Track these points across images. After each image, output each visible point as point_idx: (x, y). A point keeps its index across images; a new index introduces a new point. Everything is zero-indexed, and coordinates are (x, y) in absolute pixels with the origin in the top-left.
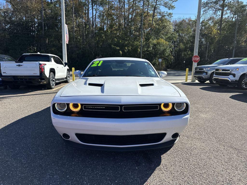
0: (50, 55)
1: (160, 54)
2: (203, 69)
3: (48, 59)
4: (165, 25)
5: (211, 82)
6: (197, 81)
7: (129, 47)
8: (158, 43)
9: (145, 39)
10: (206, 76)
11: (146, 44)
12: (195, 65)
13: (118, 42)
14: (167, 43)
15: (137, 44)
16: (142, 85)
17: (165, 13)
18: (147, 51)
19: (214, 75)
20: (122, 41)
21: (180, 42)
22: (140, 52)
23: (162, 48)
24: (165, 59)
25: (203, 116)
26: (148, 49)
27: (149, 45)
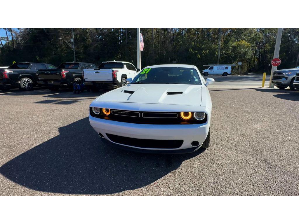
0: (123, 62)
1: (240, 57)
2: (282, 74)
3: (121, 66)
5: (292, 89)
6: (275, 87)
7: (206, 50)
8: (239, 46)
9: (224, 41)
10: (286, 81)
11: (225, 47)
12: (274, 69)
13: (195, 45)
14: (249, 45)
15: (214, 47)
16: (169, 93)
18: (225, 54)
19: (295, 81)
20: (199, 45)
21: (266, 43)
22: (217, 55)
23: (243, 51)
24: (247, 62)
25: (256, 126)
26: (226, 52)
27: (228, 48)
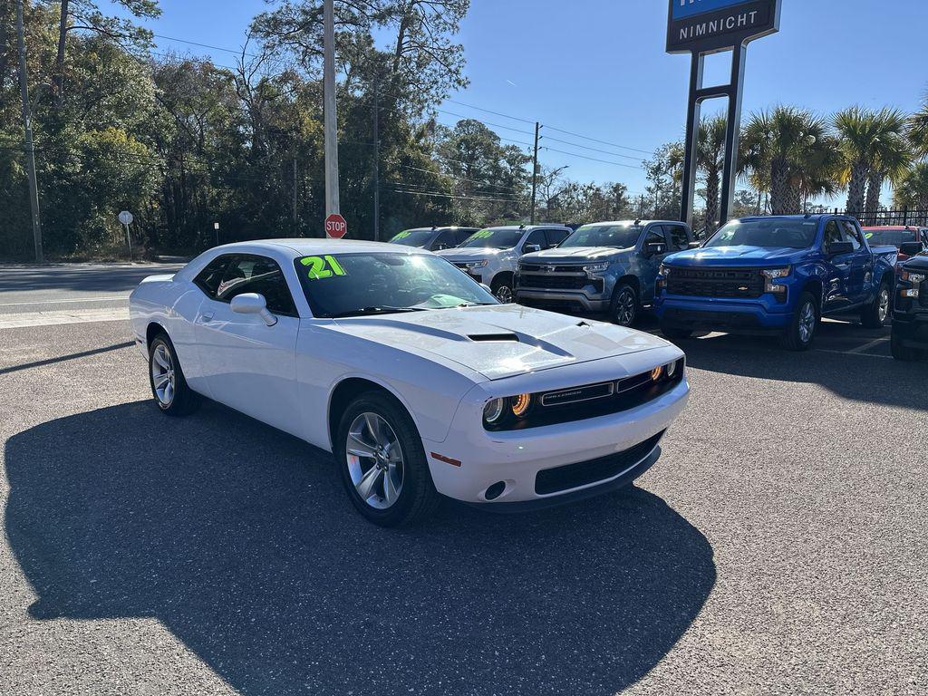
4: (120, 74)
14: (144, 149)
17: (122, 24)
18: (59, 174)
22: (24, 178)
26: (60, 168)
27: (66, 151)
